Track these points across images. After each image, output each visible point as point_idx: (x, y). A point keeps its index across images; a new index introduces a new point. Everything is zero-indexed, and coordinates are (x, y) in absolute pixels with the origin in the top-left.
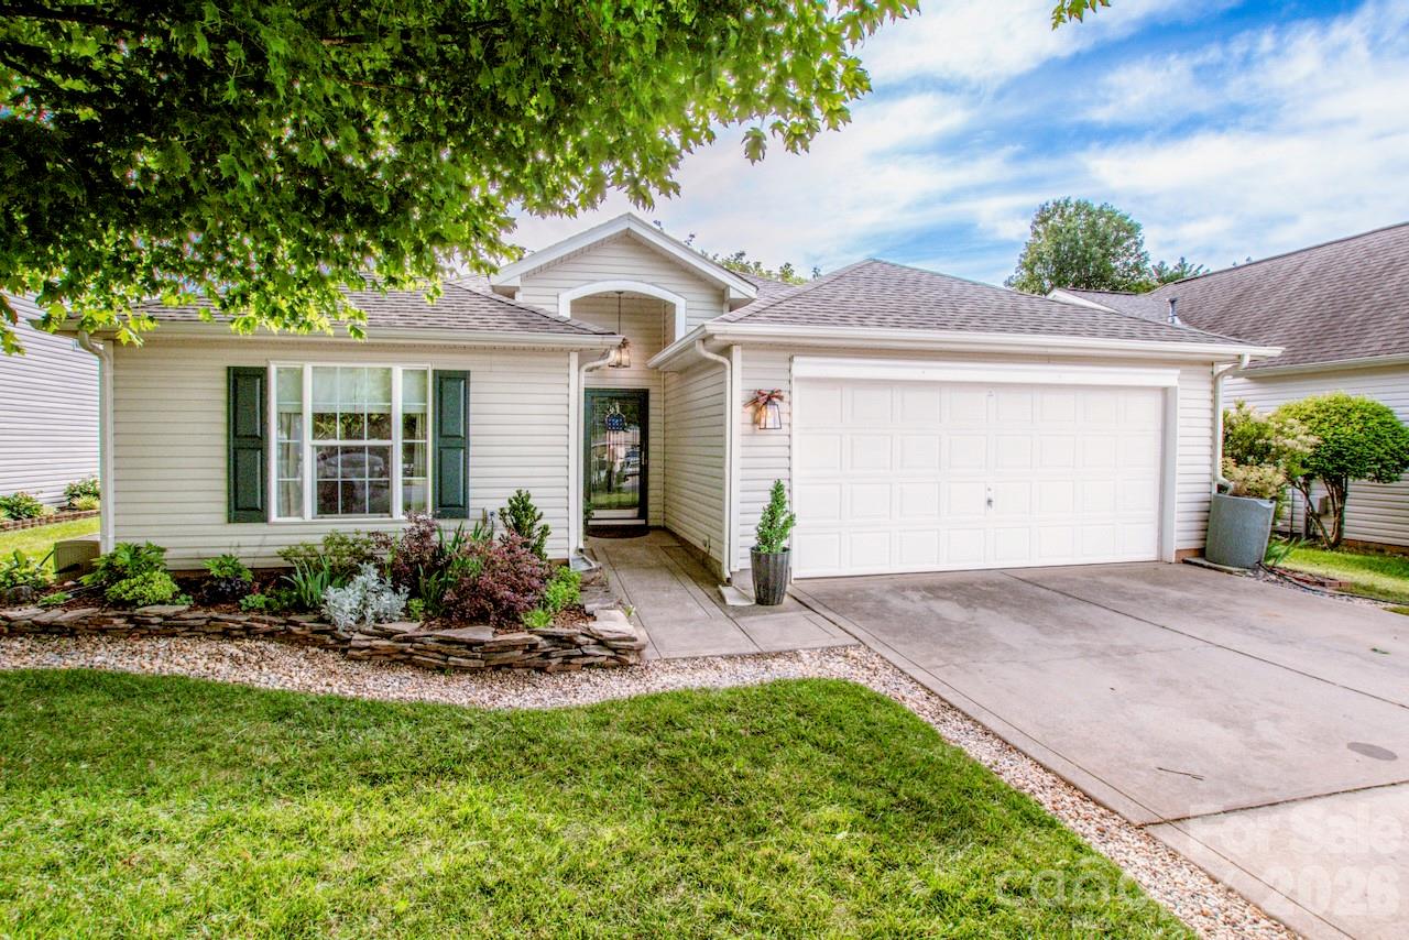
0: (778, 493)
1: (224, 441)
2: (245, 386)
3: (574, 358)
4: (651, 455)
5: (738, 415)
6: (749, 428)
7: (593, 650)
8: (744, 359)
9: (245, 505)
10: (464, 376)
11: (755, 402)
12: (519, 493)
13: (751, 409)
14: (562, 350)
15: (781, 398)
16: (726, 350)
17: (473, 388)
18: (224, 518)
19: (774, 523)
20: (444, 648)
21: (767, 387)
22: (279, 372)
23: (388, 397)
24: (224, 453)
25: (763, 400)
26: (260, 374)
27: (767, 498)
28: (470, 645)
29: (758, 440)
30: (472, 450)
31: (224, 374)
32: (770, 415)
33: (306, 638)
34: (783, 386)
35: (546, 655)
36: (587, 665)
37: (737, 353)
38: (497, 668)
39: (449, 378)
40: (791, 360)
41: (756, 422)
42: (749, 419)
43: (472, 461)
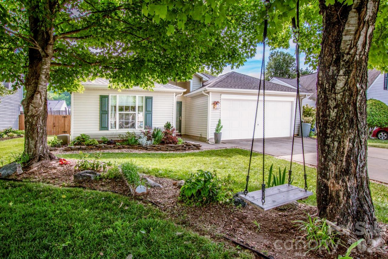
0: (219, 121)
1: (99, 112)
2: (104, 99)
3: (175, 94)
4: (182, 118)
5: (211, 106)
6: (212, 109)
7: (193, 146)
8: (212, 95)
9: (103, 126)
10: (151, 98)
11: (214, 104)
12: (168, 122)
13: (213, 105)
14: (172, 92)
15: (219, 103)
16: (208, 93)
17: (153, 100)
18: (99, 129)
19: (219, 127)
20: (167, 147)
21: (216, 101)
22: (111, 96)
23: (135, 103)
24: (99, 115)
25: (216, 103)
26: (107, 97)
27: (218, 123)
28: (171, 147)
29: (214, 111)
30: (153, 114)
31: (99, 97)
32: (217, 106)
33: (137, 148)
34: (219, 100)
35: (185, 148)
36: (193, 149)
37: (211, 94)
38: (177, 150)
39: (149, 98)
40: (221, 95)
41: (214, 108)
42: (213, 107)
43: (153, 117)
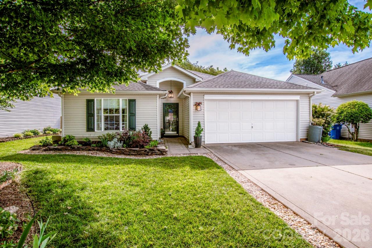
0: (199, 124)
1: (85, 115)
2: (90, 103)
3: (158, 96)
4: (179, 119)
5: (192, 108)
6: (195, 111)
7: (157, 151)
8: (193, 96)
9: (90, 128)
10: (134, 100)
11: (196, 105)
12: (146, 124)
13: (195, 106)
14: (155, 94)
15: (201, 104)
16: (189, 94)
17: (136, 103)
18: (86, 131)
19: (199, 130)
20: (129, 151)
21: (198, 101)
22: (97, 100)
23: (119, 105)
24: (86, 117)
25: (198, 104)
26: (93, 101)
28: (134, 151)
29: (196, 113)
30: (136, 116)
31: (86, 101)
32: (199, 108)
33: (104, 150)
34: (202, 101)
35: (148, 152)
36: (156, 154)
37: (192, 94)
38: (139, 155)
39: (132, 101)
40: (204, 95)
41: (196, 109)
42: (195, 108)
43: (136, 119)
